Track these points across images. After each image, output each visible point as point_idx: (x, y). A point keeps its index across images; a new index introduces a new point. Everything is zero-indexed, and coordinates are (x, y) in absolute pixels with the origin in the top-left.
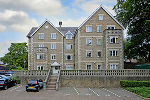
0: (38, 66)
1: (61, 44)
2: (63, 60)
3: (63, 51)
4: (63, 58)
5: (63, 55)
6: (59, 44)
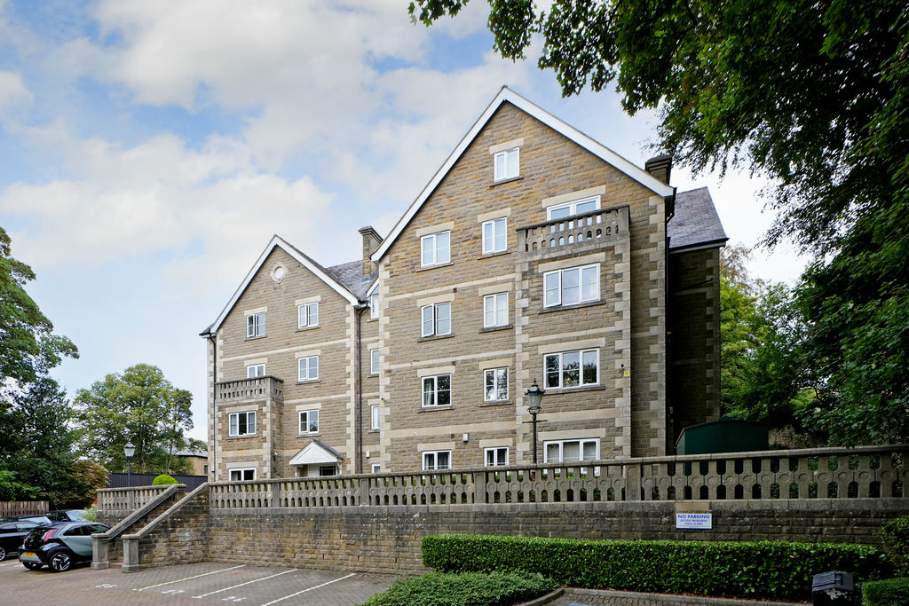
0: (232, 467)
1: (342, 349)
2: (351, 430)
3: (351, 381)
4: (351, 418)
5: (351, 406)
6: (332, 348)
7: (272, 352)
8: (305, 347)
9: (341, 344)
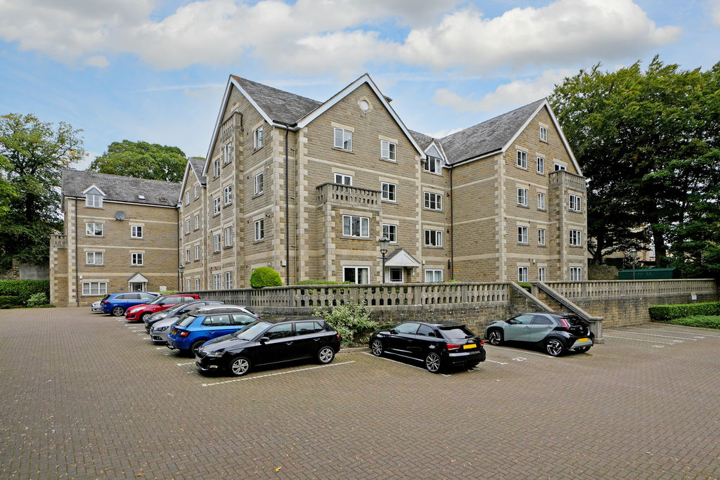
0: (346, 264)
2: (419, 245)
3: (419, 210)
4: (419, 236)
5: (419, 227)
6: (407, 183)
7: (359, 169)
8: (387, 174)
9: (412, 182)
